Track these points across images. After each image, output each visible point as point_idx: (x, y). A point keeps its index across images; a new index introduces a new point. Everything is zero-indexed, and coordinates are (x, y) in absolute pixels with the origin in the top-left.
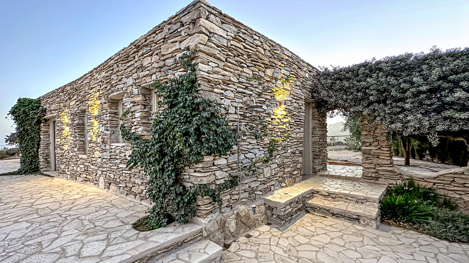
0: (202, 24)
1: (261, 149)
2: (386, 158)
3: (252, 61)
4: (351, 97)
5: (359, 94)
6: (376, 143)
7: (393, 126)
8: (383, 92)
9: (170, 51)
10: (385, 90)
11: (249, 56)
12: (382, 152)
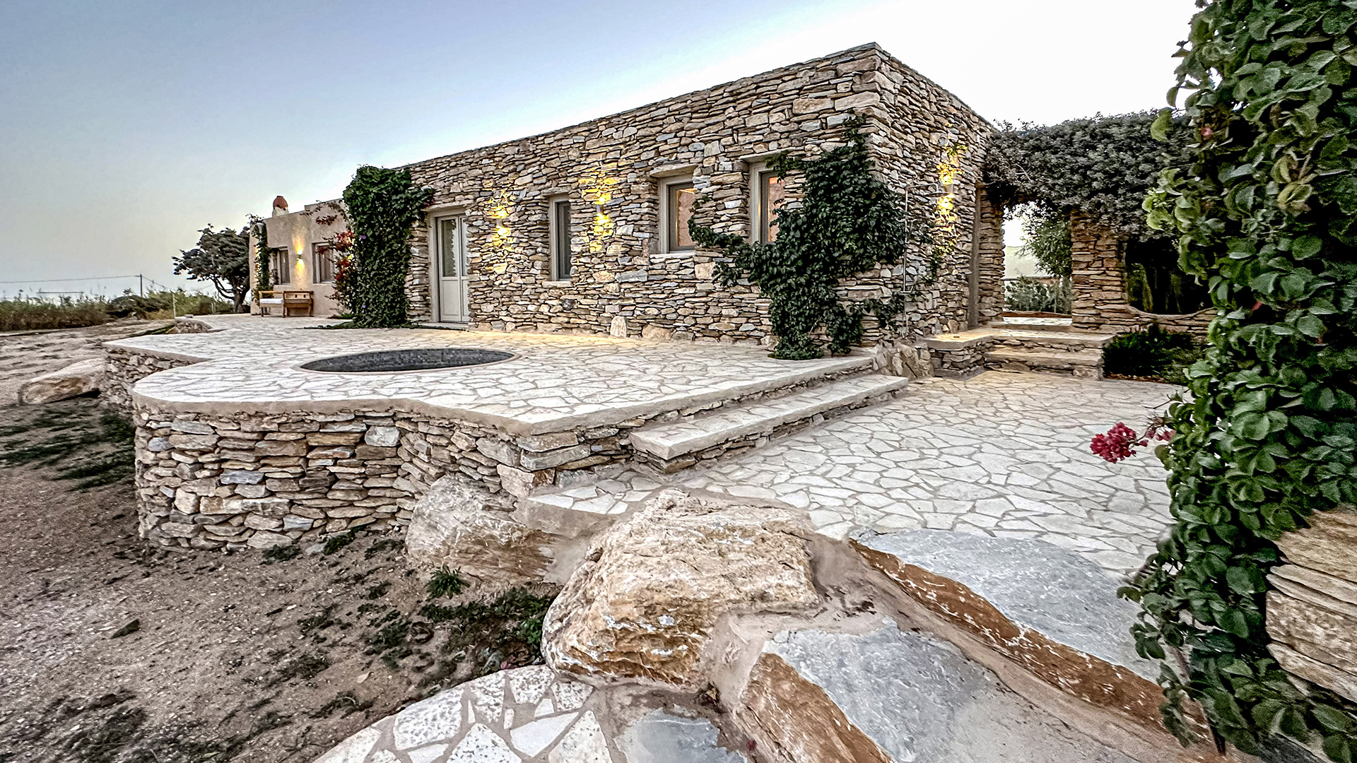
0: (877, 79)
1: (923, 263)
2: (1114, 288)
3: (917, 122)
4: (1060, 181)
5: (1075, 178)
6: (1098, 264)
7: (1126, 228)
8: (1114, 176)
9: (812, 109)
10: (1118, 172)
11: (914, 116)
12: (1108, 278)
